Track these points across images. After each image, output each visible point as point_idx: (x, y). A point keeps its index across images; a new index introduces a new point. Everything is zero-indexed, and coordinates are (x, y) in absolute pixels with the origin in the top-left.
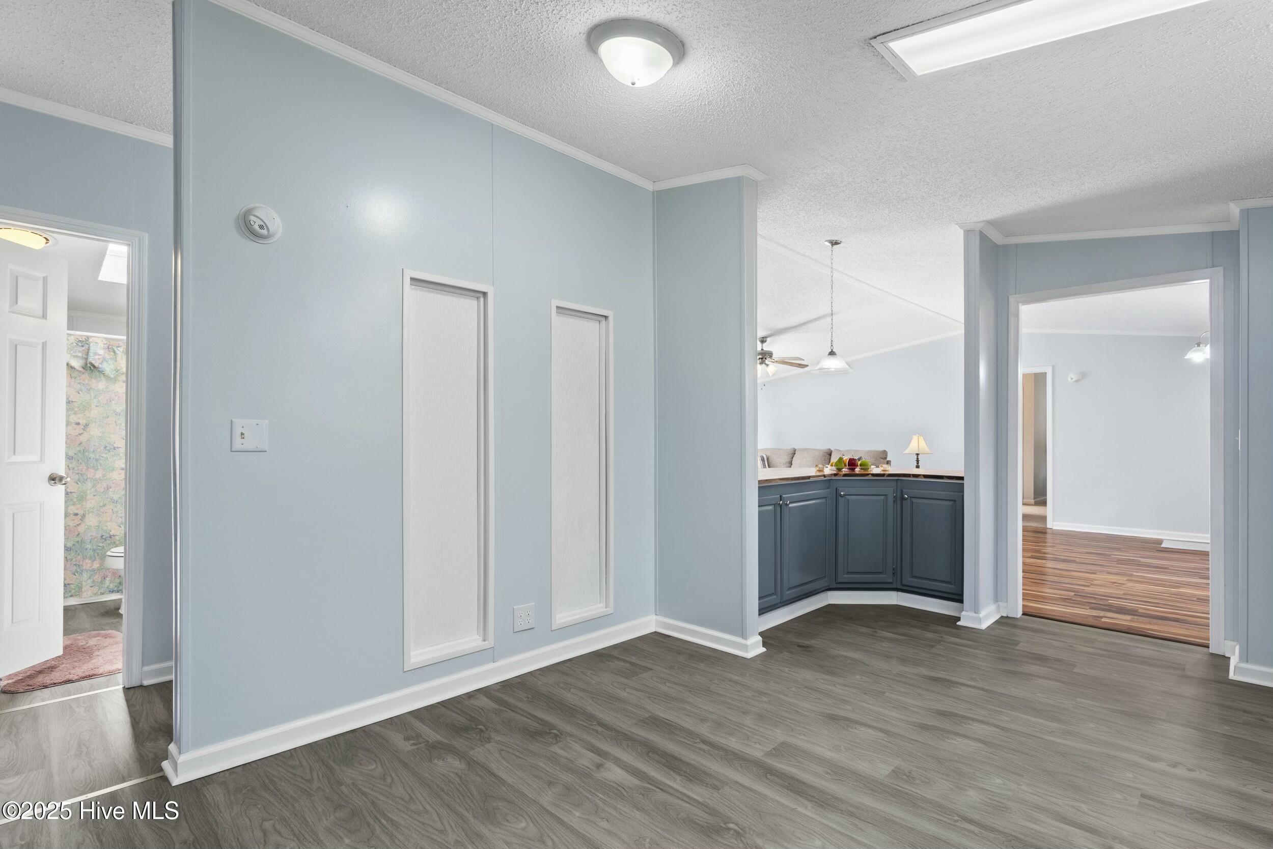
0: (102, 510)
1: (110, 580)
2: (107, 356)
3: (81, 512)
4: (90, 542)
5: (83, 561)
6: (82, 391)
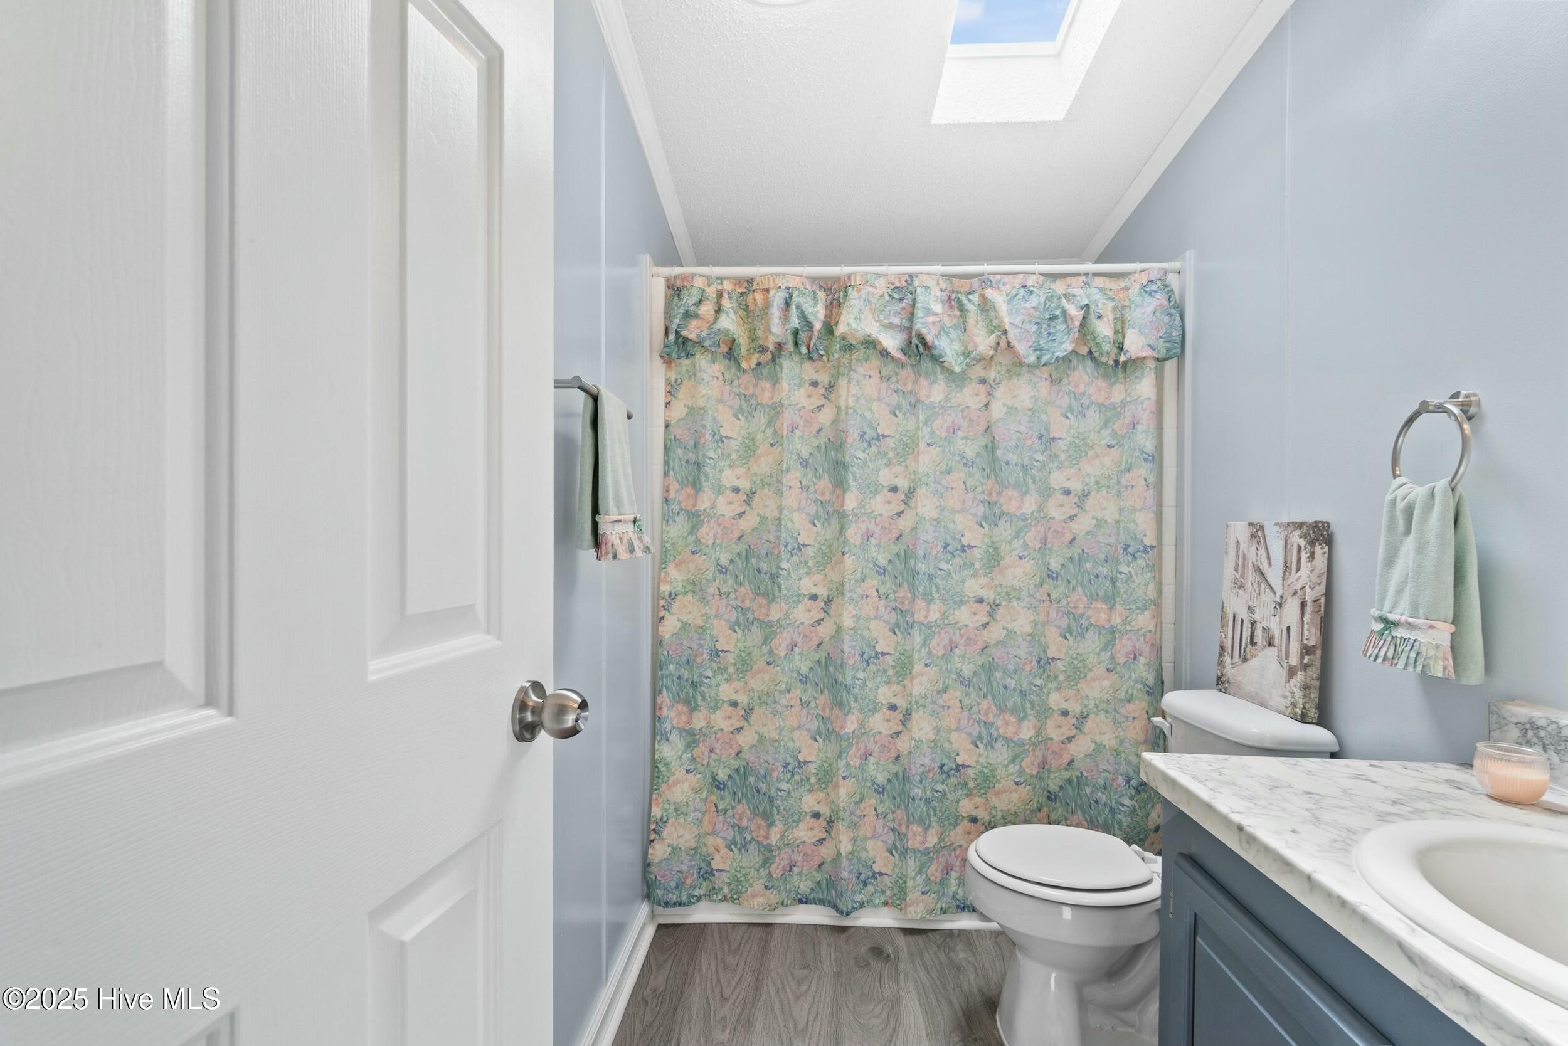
0: (941, 702)
3: (901, 703)
6: (900, 408)
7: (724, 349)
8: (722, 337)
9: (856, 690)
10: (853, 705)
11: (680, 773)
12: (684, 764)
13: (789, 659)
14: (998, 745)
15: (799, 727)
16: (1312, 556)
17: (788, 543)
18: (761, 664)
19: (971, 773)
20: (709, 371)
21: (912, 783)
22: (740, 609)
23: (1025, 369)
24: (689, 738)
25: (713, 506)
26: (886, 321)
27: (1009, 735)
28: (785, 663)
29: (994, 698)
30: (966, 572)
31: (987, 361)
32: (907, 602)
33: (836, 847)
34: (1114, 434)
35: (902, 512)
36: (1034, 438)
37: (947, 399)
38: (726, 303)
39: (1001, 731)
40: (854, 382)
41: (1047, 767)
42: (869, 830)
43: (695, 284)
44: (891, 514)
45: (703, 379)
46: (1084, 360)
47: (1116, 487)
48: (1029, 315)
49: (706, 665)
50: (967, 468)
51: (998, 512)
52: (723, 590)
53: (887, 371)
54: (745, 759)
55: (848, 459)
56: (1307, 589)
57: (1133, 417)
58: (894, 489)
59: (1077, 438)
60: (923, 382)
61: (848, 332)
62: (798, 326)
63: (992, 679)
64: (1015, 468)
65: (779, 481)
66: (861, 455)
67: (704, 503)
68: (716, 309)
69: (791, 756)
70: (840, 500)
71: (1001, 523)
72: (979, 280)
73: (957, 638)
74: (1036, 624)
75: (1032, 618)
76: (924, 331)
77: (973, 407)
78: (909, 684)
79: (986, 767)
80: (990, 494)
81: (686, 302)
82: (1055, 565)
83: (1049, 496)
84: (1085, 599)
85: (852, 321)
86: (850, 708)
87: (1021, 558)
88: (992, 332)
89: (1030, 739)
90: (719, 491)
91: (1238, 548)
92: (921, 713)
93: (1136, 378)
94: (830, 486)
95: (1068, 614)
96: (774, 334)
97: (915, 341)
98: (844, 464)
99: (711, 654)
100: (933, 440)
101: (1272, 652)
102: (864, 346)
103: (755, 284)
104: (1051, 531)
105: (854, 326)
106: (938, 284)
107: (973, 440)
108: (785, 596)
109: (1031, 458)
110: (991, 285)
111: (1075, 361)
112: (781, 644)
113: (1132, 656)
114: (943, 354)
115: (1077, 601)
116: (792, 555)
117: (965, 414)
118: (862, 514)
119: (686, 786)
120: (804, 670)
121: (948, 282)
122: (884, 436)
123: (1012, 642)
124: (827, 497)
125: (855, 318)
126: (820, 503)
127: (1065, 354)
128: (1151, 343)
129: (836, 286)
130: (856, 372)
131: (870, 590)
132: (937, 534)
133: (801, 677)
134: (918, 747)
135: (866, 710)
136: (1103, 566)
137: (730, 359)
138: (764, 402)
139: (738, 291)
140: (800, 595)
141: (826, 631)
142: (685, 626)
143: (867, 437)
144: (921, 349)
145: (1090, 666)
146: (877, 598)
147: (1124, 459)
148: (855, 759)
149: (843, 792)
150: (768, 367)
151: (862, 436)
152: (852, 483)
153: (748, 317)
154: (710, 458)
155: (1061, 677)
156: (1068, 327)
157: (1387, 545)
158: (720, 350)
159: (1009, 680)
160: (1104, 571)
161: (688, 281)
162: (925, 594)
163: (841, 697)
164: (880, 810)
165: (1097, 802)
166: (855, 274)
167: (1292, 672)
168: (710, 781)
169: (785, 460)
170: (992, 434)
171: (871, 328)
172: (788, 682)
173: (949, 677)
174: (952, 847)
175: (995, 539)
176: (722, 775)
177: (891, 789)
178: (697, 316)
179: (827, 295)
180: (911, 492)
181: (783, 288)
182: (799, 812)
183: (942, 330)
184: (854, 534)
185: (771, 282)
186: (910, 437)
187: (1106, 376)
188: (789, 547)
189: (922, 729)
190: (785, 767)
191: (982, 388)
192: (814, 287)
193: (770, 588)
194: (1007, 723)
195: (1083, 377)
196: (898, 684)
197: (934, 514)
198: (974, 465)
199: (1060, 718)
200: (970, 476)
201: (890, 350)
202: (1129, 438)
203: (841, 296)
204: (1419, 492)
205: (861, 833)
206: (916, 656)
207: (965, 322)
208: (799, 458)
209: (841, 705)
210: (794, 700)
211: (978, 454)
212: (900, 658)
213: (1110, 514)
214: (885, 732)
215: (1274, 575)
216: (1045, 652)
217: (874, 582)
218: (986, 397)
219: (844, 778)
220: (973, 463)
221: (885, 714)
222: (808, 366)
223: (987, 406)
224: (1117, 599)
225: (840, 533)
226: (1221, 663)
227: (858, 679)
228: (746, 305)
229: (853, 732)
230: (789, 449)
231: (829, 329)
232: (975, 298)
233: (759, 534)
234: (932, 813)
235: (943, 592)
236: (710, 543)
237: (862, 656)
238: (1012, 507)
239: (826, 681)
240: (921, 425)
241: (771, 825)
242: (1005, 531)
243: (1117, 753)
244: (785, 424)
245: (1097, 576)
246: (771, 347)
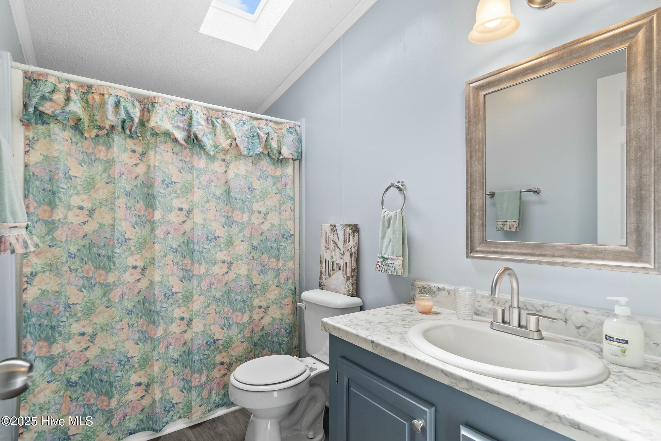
0: (206, 312)
1: (216, 393)
2: (207, 130)
3: (187, 316)
4: (198, 352)
5: (191, 376)
6: (183, 169)
7: (72, 123)
8: (71, 116)
9: (162, 314)
10: (161, 321)
11: (43, 384)
12: (45, 378)
13: (121, 303)
14: (233, 327)
15: (128, 339)
16: (354, 237)
17: (119, 238)
18: (102, 308)
19: (220, 342)
20: (61, 135)
21: (194, 354)
22: (85, 278)
23: (243, 157)
24: (49, 362)
25: (65, 217)
26: (175, 124)
27: (238, 321)
28: (118, 305)
29: (231, 305)
30: (217, 249)
31: (226, 151)
32: (189, 266)
33: (152, 398)
34: (277, 188)
35: (186, 221)
36: (247, 188)
37: (207, 166)
38: (73, 95)
39: (234, 320)
40: (158, 153)
41: (254, 332)
42: (170, 383)
43: (49, 80)
44: (179, 222)
45: (57, 140)
46: (265, 156)
47: (279, 210)
48: (244, 133)
49: (62, 314)
50: (217, 200)
51: (232, 221)
52: (73, 267)
53: (177, 149)
54: (91, 365)
55: (155, 193)
56: (353, 248)
57: (285, 182)
58: (181, 209)
59: (263, 189)
60: (195, 157)
61: (156, 126)
62: (125, 118)
63: (230, 297)
64: (239, 201)
65: (113, 204)
66: (163, 191)
67: (58, 215)
68: (66, 98)
69: (123, 356)
70: (151, 215)
71: (233, 226)
72: (222, 113)
73: (213, 280)
74: (249, 270)
75: (247, 268)
76: (197, 132)
77: (219, 172)
78: (191, 306)
79: (228, 338)
80: (228, 213)
81: (43, 89)
82: (255, 244)
83: (253, 214)
84: (267, 257)
85: (158, 121)
86: (159, 323)
87: (242, 241)
88: (228, 139)
89: (247, 321)
90: (69, 208)
91: (326, 234)
92: (197, 319)
93: (286, 166)
94: (144, 207)
95: (261, 264)
96: (109, 120)
97: (192, 136)
98: (153, 196)
99: (65, 307)
100: (200, 186)
101: (340, 272)
102: (164, 135)
103: (93, 89)
104: (254, 229)
105: (160, 123)
106: (202, 111)
107: (219, 187)
108: (118, 268)
109: (246, 197)
110: (227, 117)
111: (262, 156)
112: (115, 296)
113: (287, 280)
114: (206, 145)
115: (265, 258)
116: (121, 245)
117: (215, 175)
118: (164, 222)
119: (47, 392)
120: (130, 307)
121: (207, 111)
122: (175, 182)
123: (239, 279)
124: (142, 213)
125: (160, 120)
126: (138, 216)
127: (259, 153)
128: (292, 152)
129: (146, 101)
130: (159, 147)
131: (169, 261)
132: (203, 231)
133: (128, 312)
134: (196, 336)
135: (168, 322)
136: (274, 244)
137: (75, 130)
138: (101, 158)
139: (81, 90)
140: (127, 267)
141: (143, 284)
142: (44, 292)
143: (166, 182)
144: (195, 141)
145: (270, 286)
146: (173, 265)
147: (282, 199)
148: (162, 349)
149: (156, 368)
150: (104, 138)
151: (163, 182)
152: (158, 206)
153: (88, 107)
154: (63, 188)
155: (258, 292)
156: (260, 141)
157: (382, 232)
158: (69, 124)
159: (238, 296)
160: (274, 245)
161: (43, 77)
162: (198, 261)
163: (154, 318)
164: (176, 372)
165: (273, 342)
166: (158, 97)
167: (348, 279)
168: (66, 383)
169: (116, 192)
170: (228, 185)
171: (167, 126)
172: (120, 316)
173: (210, 299)
174: (213, 379)
175: (230, 233)
176: (74, 378)
177: (181, 360)
178: (51, 100)
179: (140, 105)
180: (190, 211)
181: (114, 95)
182: (128, 386)
183: (205, 134)
184: (159, 232)
185: (105, 90)
186: (189, 184)
187: (274, 164)
188: (120, 241)
189: (198, 327)
190: (120, 363)
191: (223, 163)
192: (133, 99)
193: (107, 264)
194: (237, 316)
195: (265, 163)
196: (185, 306)
197: (202, 222)
198: (220, 199)
199: (258, 309)
200: (218, 204)
201: (179, 139)
202: (284, 191)
203: (150, 107)
204: (392, 214)
205: (166, 387)
206: (194, 291)
207: (215, 132)
208: (125, 191)
209: (154, 323)
210: (124, 325)
211: (222, 194)
212: (186, 294)
213: (276, 221)
214: (178, 332)
215: (340, 244)
216: (252, 282)
217: (171, 257)
218: (225, 168)
219: (157, 360)
220: (219, 198)
221: (178, 323)
222: (129, 141)
223: (226, 172)
224: (280, 257)
225: (152, 232)
226: (321, 278)
227: (163, 308)
228: (87, 100)
229: (161, 335)
230: (118, 186)
231: (142, 124)
232: (220, 121)
233: (99, 233)
234: (203, 366)
235: (207, 259)
236: (64, 240)
237: (165, 295)
238: (238, 219)
239: (144, 311)
240: (195, 178)
241: (110, 398)
242: (235, 229)
243: (281, 320)
244: (116, 172)
245: (272, 248)
246: (107, 127)
